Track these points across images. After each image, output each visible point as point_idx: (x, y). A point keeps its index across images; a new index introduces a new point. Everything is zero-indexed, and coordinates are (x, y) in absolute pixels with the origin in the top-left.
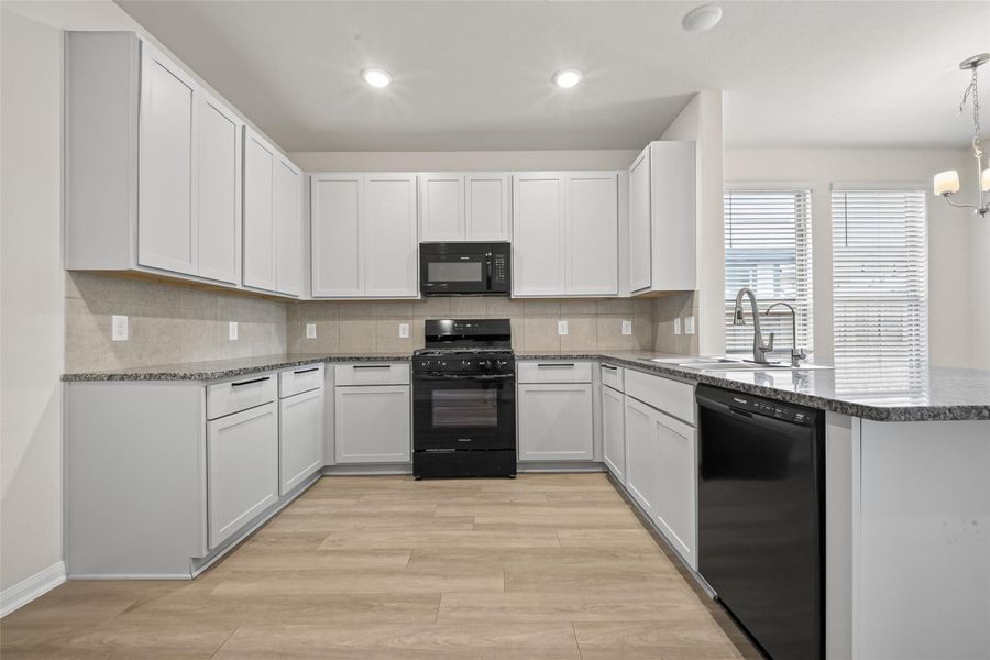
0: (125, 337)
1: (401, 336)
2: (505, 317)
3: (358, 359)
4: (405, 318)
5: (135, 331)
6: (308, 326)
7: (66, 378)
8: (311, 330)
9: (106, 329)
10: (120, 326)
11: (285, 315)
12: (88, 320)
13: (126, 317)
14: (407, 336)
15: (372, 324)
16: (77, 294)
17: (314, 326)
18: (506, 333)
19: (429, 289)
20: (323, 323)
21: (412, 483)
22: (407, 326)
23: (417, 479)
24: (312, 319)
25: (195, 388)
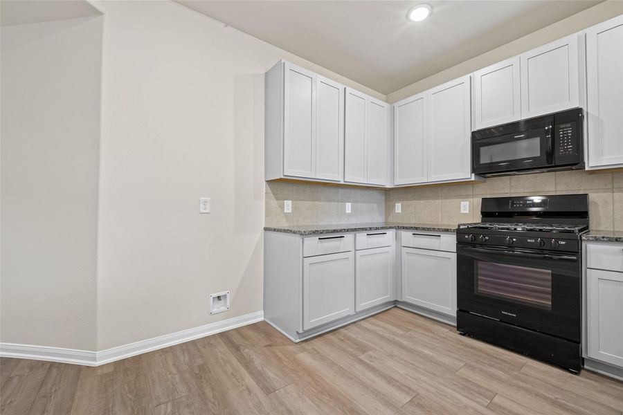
0: (290, 211)
1: (462, 211)
2: (581, 193)
3: (416, 229)
4: (466, 197)
5: (294, 208)
6: (396, 204)
7: (266, 229)
8: (398, 207)
9: (282, 207)
10: (288, 205)
11: (384, 198)
12: (274, 203)
13: (291, 202)
14: (467, 212)
15: (439, 202)
16: (270, 191)
17: (400, 204)
18: (582, 209)
19: (482, 170)
20: (405, 203)
21: (456, 335)
22: (467, 203)
23: (461, 334)
24: (398, 200)
25: (298, 238)
